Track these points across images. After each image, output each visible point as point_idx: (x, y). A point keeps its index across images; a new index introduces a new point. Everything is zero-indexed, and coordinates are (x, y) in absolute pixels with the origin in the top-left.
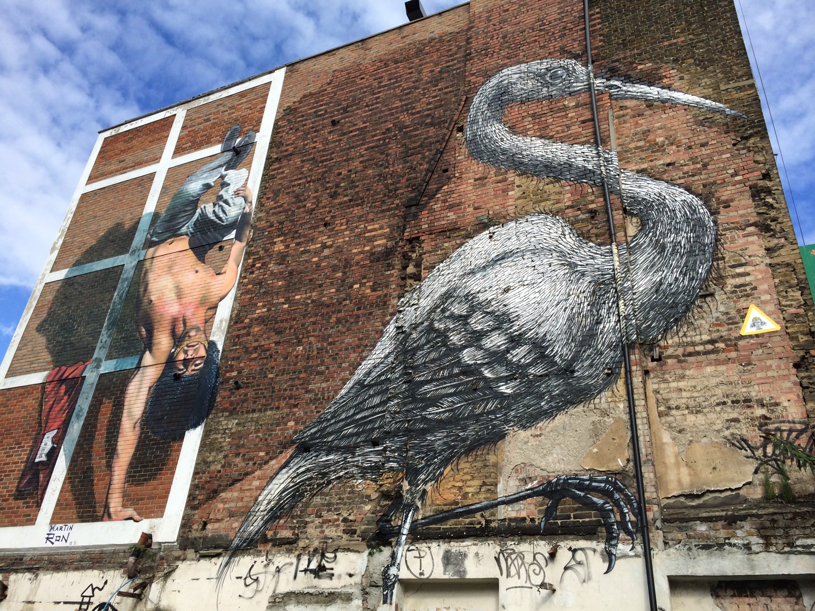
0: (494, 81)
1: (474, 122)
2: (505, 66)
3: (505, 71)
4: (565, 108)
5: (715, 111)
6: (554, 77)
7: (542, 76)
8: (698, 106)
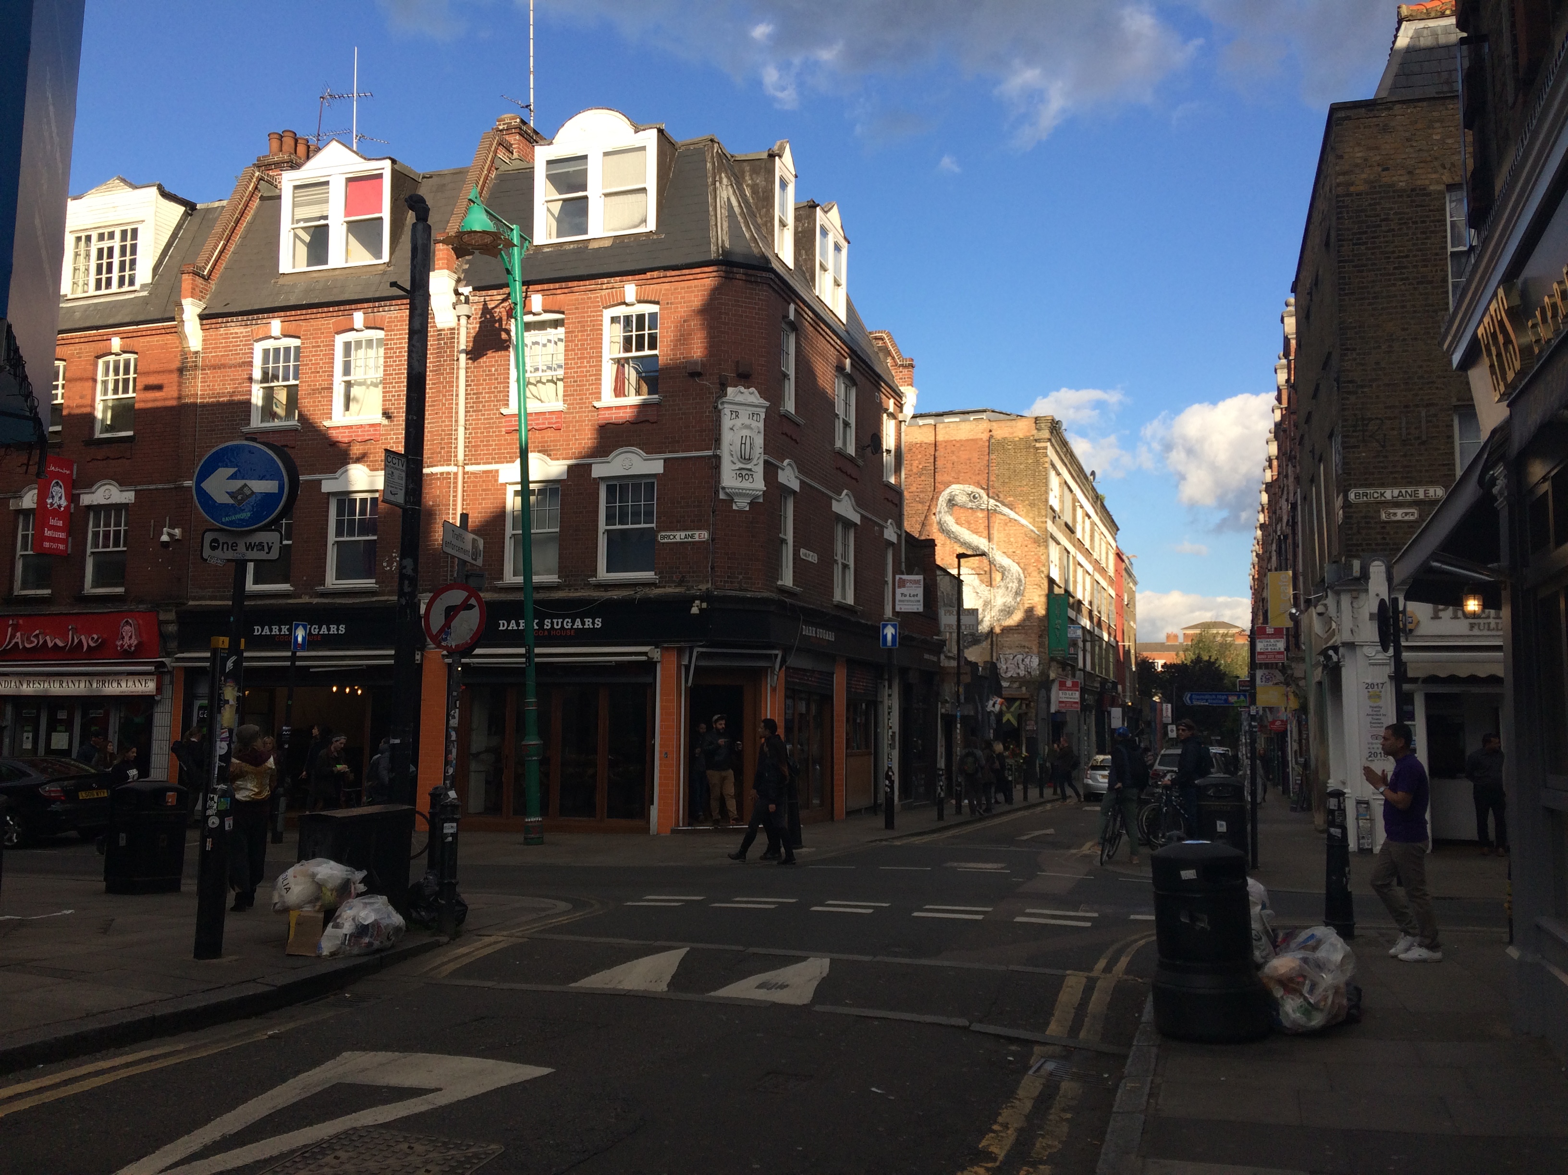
0: (948, 491)
1: (940, 512)
2: (954, 483)
3: (954, 486)
4: (978, 517)
5: (1032, 531)
6: (974, 497)
7: (970, 495)
8: (1027, 527)
